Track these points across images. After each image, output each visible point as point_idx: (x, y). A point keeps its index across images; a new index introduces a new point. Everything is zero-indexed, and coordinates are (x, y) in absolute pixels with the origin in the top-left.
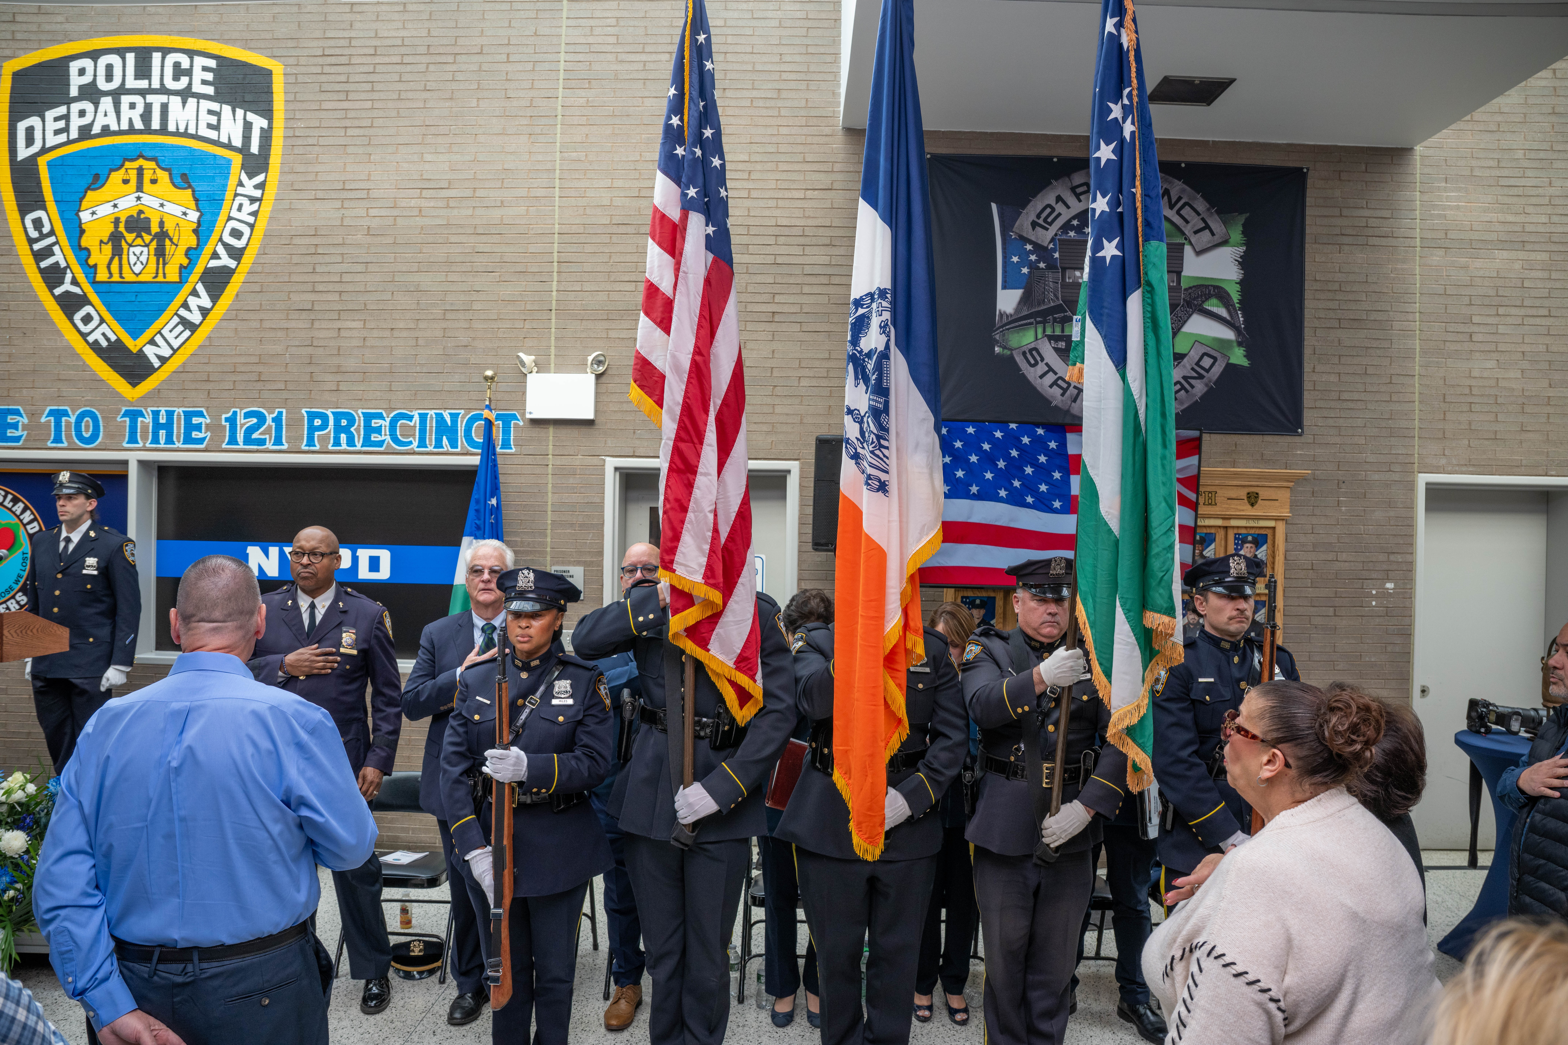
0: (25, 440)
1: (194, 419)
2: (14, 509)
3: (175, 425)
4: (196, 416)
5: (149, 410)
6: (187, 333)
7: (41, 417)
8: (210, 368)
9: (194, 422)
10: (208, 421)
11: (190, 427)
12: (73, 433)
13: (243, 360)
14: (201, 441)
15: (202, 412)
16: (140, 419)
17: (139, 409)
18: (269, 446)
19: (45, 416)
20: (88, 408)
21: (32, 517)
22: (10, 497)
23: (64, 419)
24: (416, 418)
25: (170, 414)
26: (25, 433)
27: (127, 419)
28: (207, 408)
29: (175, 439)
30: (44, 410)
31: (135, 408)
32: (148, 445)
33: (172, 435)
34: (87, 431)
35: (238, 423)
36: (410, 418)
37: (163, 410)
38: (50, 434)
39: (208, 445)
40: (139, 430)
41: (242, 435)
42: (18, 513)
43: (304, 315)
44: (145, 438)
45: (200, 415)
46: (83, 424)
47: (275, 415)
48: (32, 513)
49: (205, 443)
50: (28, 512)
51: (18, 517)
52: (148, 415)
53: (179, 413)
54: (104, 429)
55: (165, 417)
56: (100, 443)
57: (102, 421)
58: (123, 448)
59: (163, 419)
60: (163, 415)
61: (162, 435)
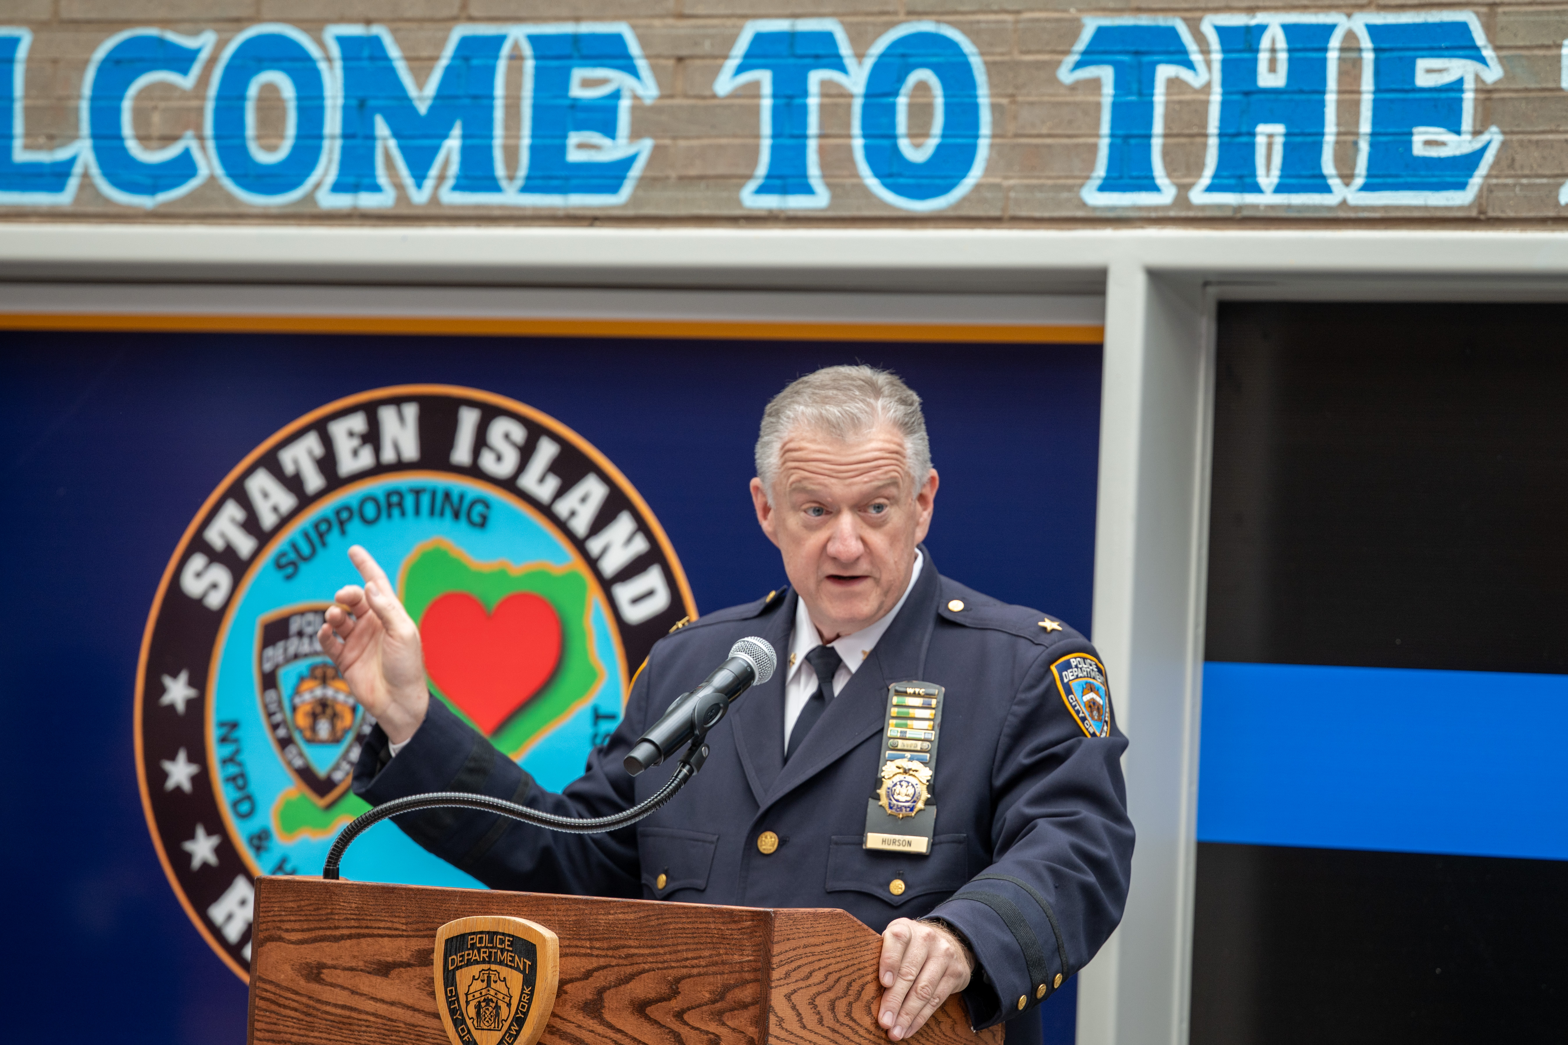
0: (646, 182)
1: (1422, 64)
2: (562, 508)
3: (1331, 98)
4: (1435, 51)
5: (1209, 23)
7: (716, 71)
9: (1422, 80)
10: (1493, 74)
12: (858, 143)
14: (1453, 171)
15: (1463, 28)
16: (1164, 72)
17: (1162, 21)
19: (732, 63)
20: (927, 26)
21: (640, 545)
22: (547, 451)
23: (815, 78)
25: (1308, 43)
26: (646, 145)
27: (1106, 74)
28: (1490, 9)
29: (1328, 166)
30: (731, 40)
31: (1144, 20)
32: (1198, 197)
33: (1317, 148)
34: (918, 133)
37: (1274, 25)
38: (755, 152)
39: (1487, 190)
40: (1158, 127)
42: (580, 525)
44: (1184, 166)
45: (1457, 43)
46: (902, 102)
48: (642, 527)
49: (1476, 181)
50: (624, 524)
51: (579, 544)
52: (1205, 51)
53: (1350, 35)
54: (995, 123)
55: (1283, 57)
56: (978, 187)
57: (992, 85)
58: (1080, 214)
59: (1272, 69)
60: (1273, 50)
61: (1270, 146)
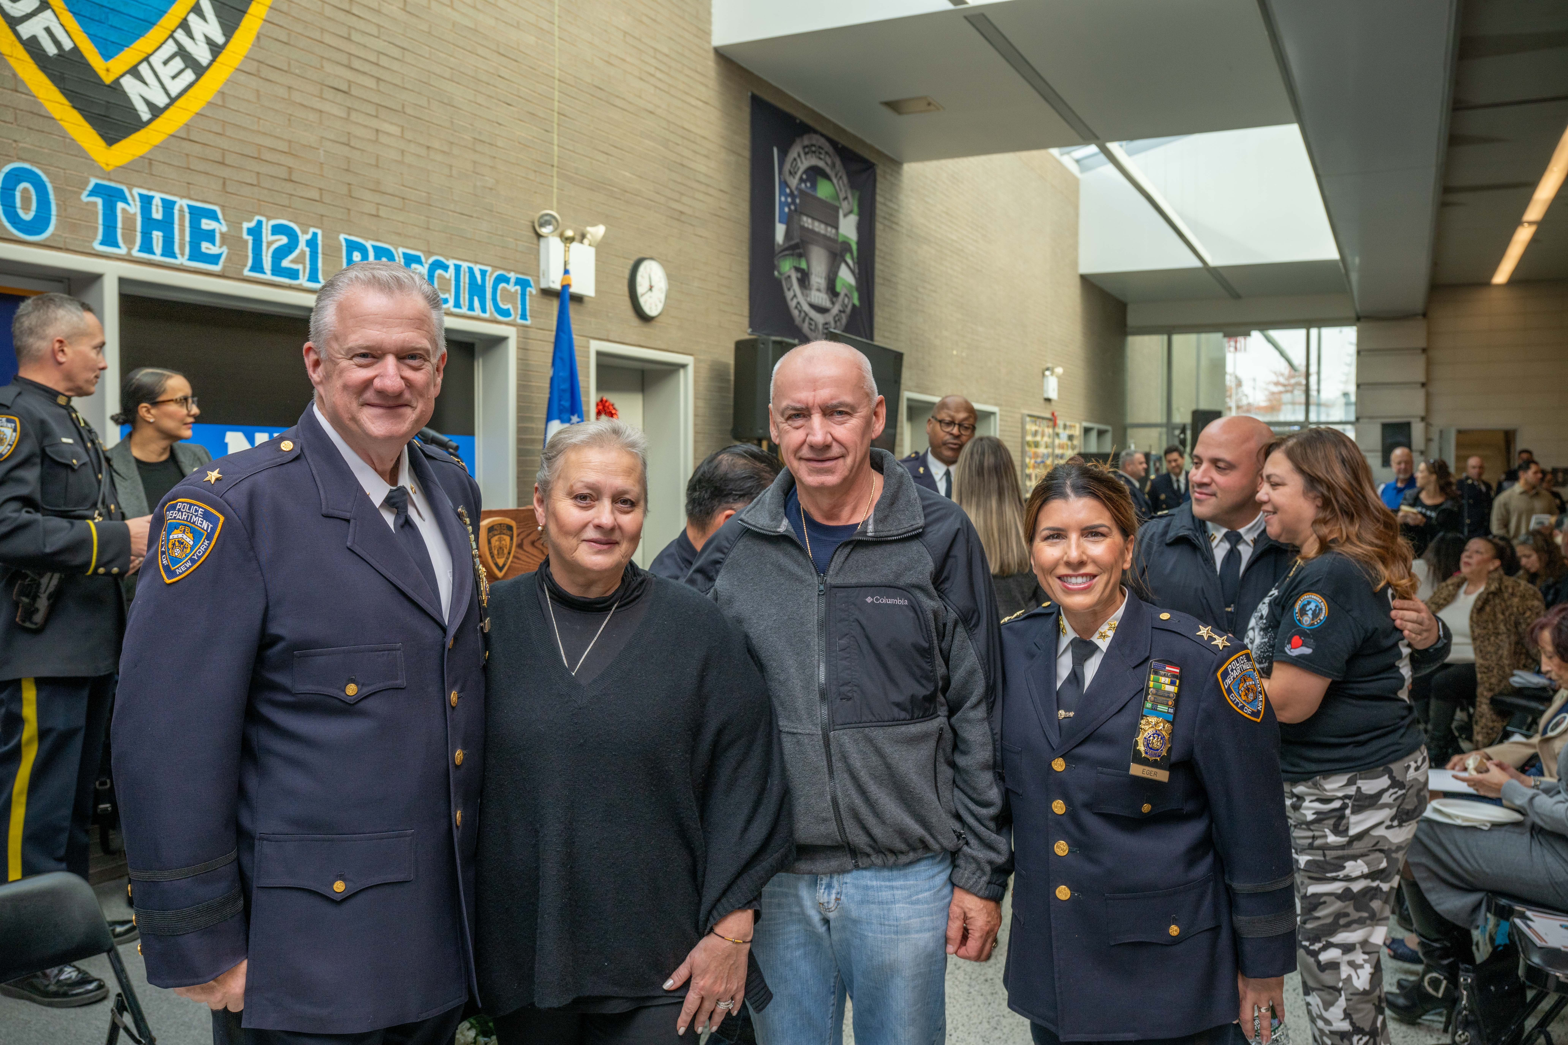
1: (204, 221)
3: (176, 227)
4: (207, 217)
5: (136, 191)
6: (189, 76)
8: (224, 144)
9: (204, 226)
10: (224, 229)
11: (199, 235)
13: (268, 142)
14: (214, 259)
15: (214, 212)
16: (120, 205)
17: (119, 186)
18: (303, 281)
20: (28, 166)
24: (452, 270)
25: (168, 206)
27: (100, 201)
28: (223, 207)
29: (177, 250)
31: (112, 184)
32: (135, 253)
33: (173, 242)
34: (27, 209)
35: (264, 239)
36: (445, 268)
37: (157, 198)
39: (224, 267)
40: (119, 225)
41: (270, 259)
43: (340, 97)
44: (130, 241)
45: (213, 216)
46: (19, 194)
47: (309, 236)
49: (221, 263)
52: (134, 200)
53: (181, 206)
54: (58, 210)
55: (161, 209)
56: (53, 235)
57: (56, 195)
58: (93, 252)
59: (157, 211)
60: (157, 206)
61: (158, 239)
